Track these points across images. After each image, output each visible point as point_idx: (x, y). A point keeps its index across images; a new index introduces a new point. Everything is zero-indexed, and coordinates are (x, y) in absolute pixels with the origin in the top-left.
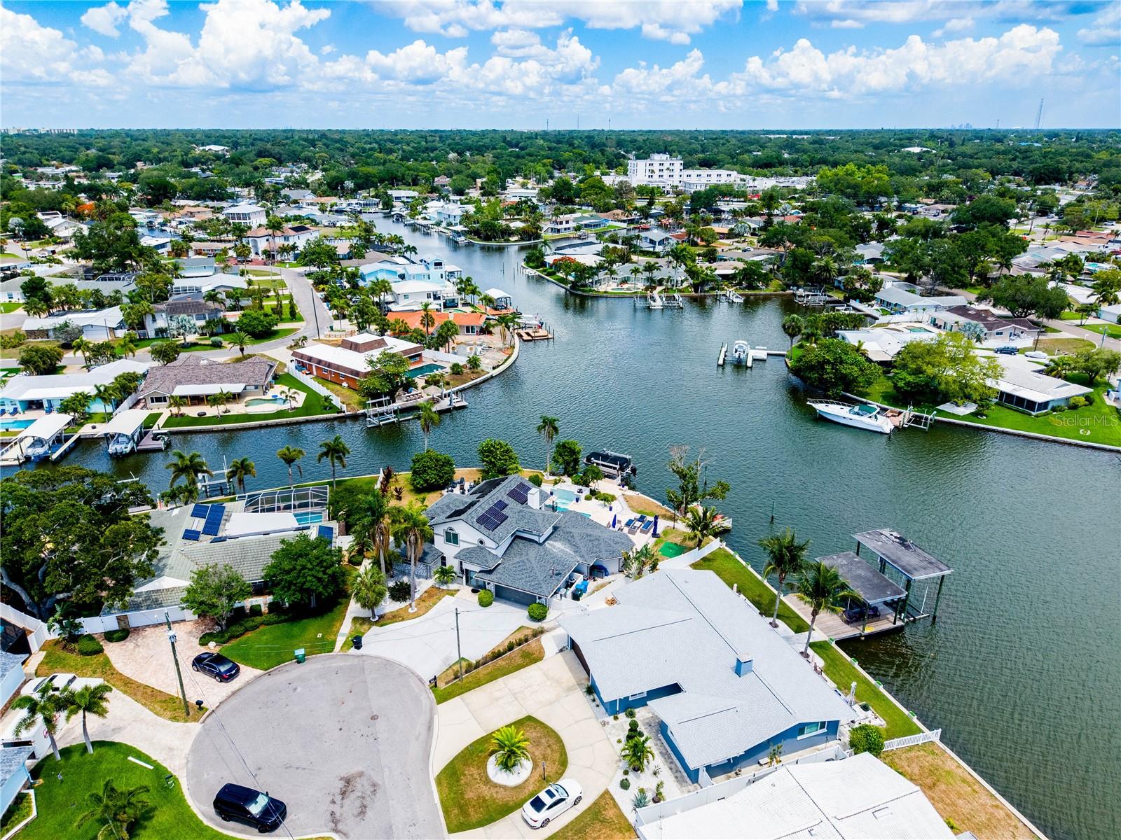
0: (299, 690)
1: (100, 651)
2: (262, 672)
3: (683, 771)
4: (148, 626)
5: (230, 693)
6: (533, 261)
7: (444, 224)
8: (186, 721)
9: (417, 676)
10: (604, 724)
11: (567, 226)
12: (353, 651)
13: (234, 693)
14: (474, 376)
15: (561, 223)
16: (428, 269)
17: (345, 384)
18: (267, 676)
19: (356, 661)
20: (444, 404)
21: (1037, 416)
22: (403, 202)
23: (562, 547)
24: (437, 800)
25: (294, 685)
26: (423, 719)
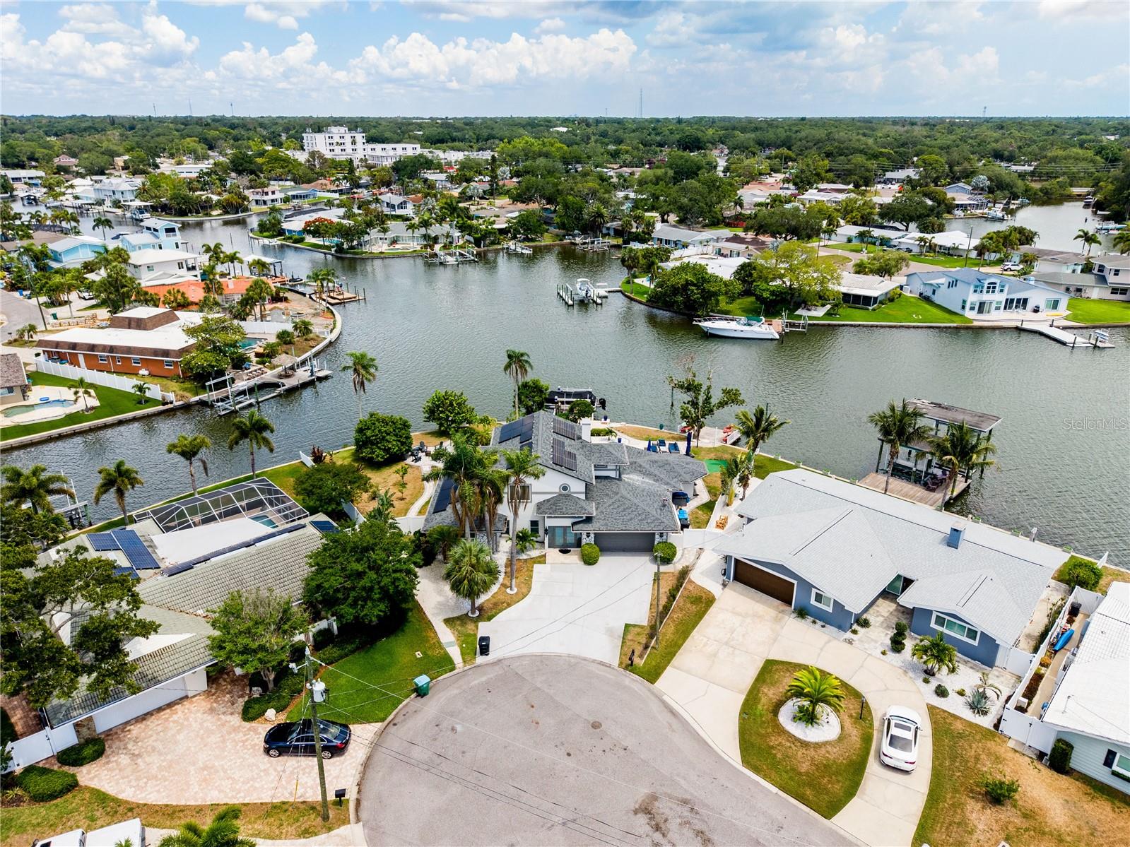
0: (459, 728)
1: (73, 786)
2: (378, 726)
3: (969, 660)
4: (127, 723)
5: (360, 768)
6: (267, 230)
7: (108, 203)
8: (330, 829)
9: (594, 661)
10: (850, 642)
11: (274, 197)
12: (480, 659)
13: (366, 765)
14: (312, 343)
15: (267, 194)
16: (157, 237)
17: (143, 372)
18: (392, 729)
19: (498, 670)
20: (302, 375)
21: (874, 310)
22: (26, 183)
23: (640, 479)
24: (775, 790)
25: (444, 725)
26: (655, 707)
